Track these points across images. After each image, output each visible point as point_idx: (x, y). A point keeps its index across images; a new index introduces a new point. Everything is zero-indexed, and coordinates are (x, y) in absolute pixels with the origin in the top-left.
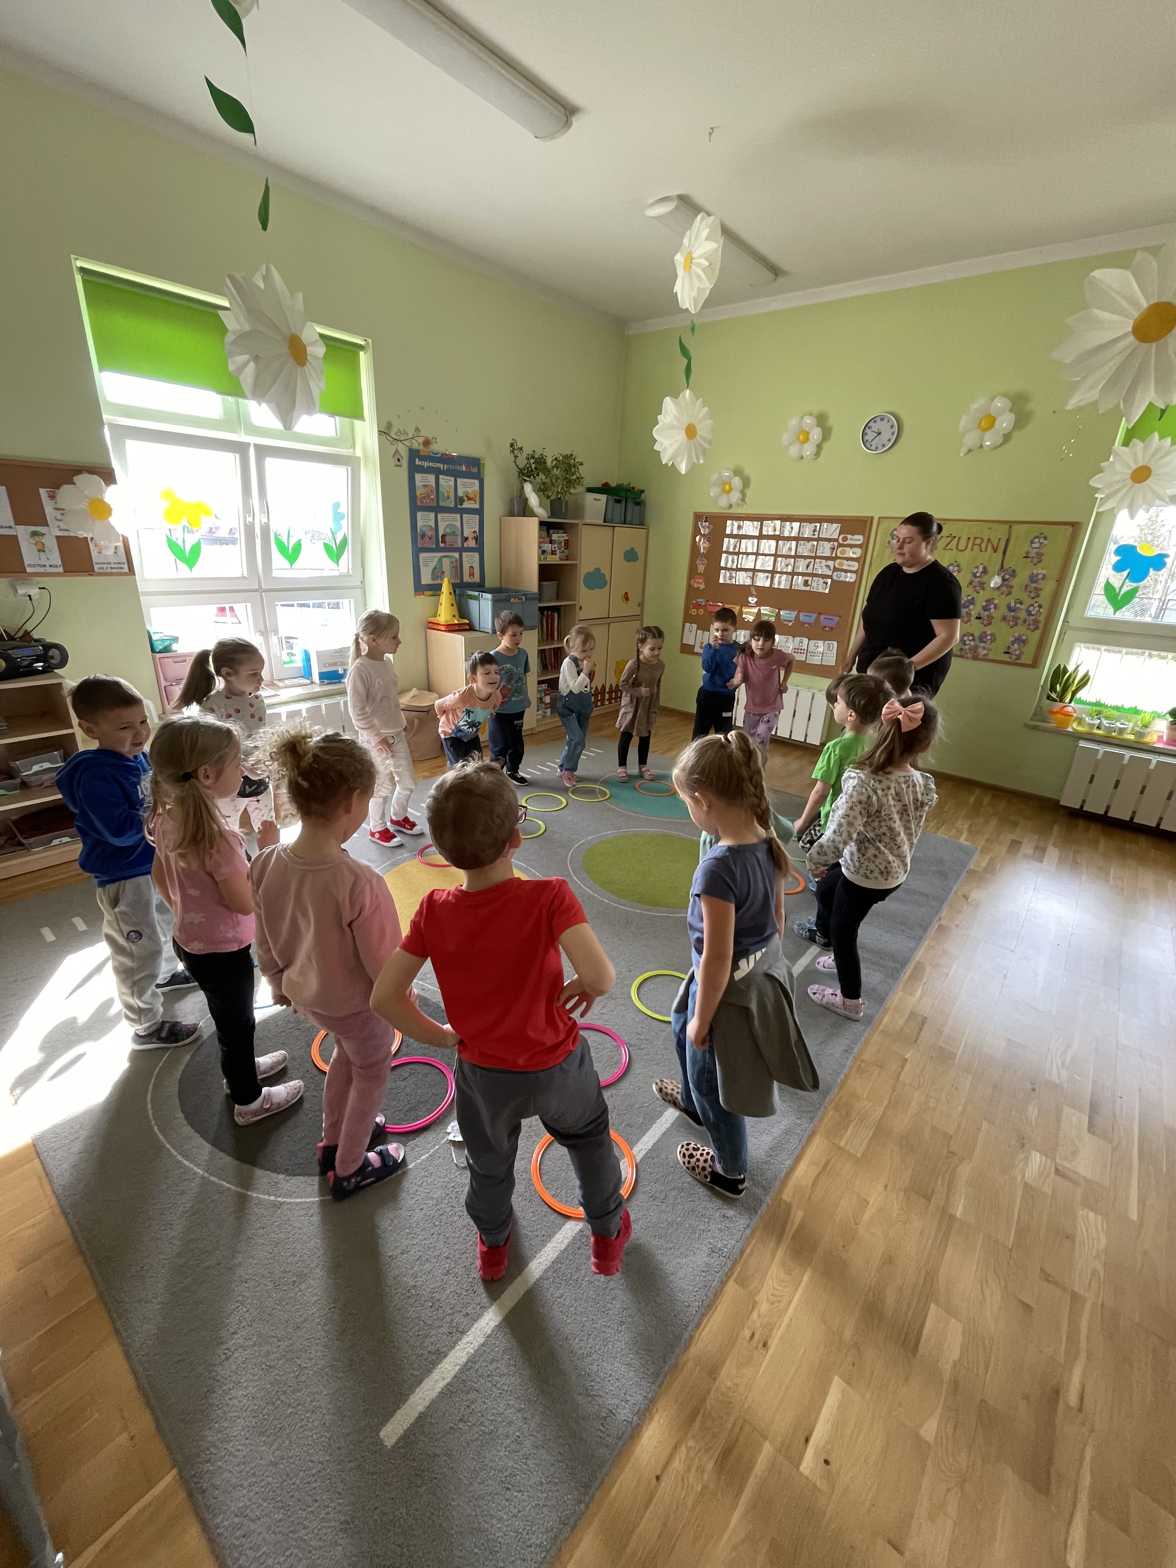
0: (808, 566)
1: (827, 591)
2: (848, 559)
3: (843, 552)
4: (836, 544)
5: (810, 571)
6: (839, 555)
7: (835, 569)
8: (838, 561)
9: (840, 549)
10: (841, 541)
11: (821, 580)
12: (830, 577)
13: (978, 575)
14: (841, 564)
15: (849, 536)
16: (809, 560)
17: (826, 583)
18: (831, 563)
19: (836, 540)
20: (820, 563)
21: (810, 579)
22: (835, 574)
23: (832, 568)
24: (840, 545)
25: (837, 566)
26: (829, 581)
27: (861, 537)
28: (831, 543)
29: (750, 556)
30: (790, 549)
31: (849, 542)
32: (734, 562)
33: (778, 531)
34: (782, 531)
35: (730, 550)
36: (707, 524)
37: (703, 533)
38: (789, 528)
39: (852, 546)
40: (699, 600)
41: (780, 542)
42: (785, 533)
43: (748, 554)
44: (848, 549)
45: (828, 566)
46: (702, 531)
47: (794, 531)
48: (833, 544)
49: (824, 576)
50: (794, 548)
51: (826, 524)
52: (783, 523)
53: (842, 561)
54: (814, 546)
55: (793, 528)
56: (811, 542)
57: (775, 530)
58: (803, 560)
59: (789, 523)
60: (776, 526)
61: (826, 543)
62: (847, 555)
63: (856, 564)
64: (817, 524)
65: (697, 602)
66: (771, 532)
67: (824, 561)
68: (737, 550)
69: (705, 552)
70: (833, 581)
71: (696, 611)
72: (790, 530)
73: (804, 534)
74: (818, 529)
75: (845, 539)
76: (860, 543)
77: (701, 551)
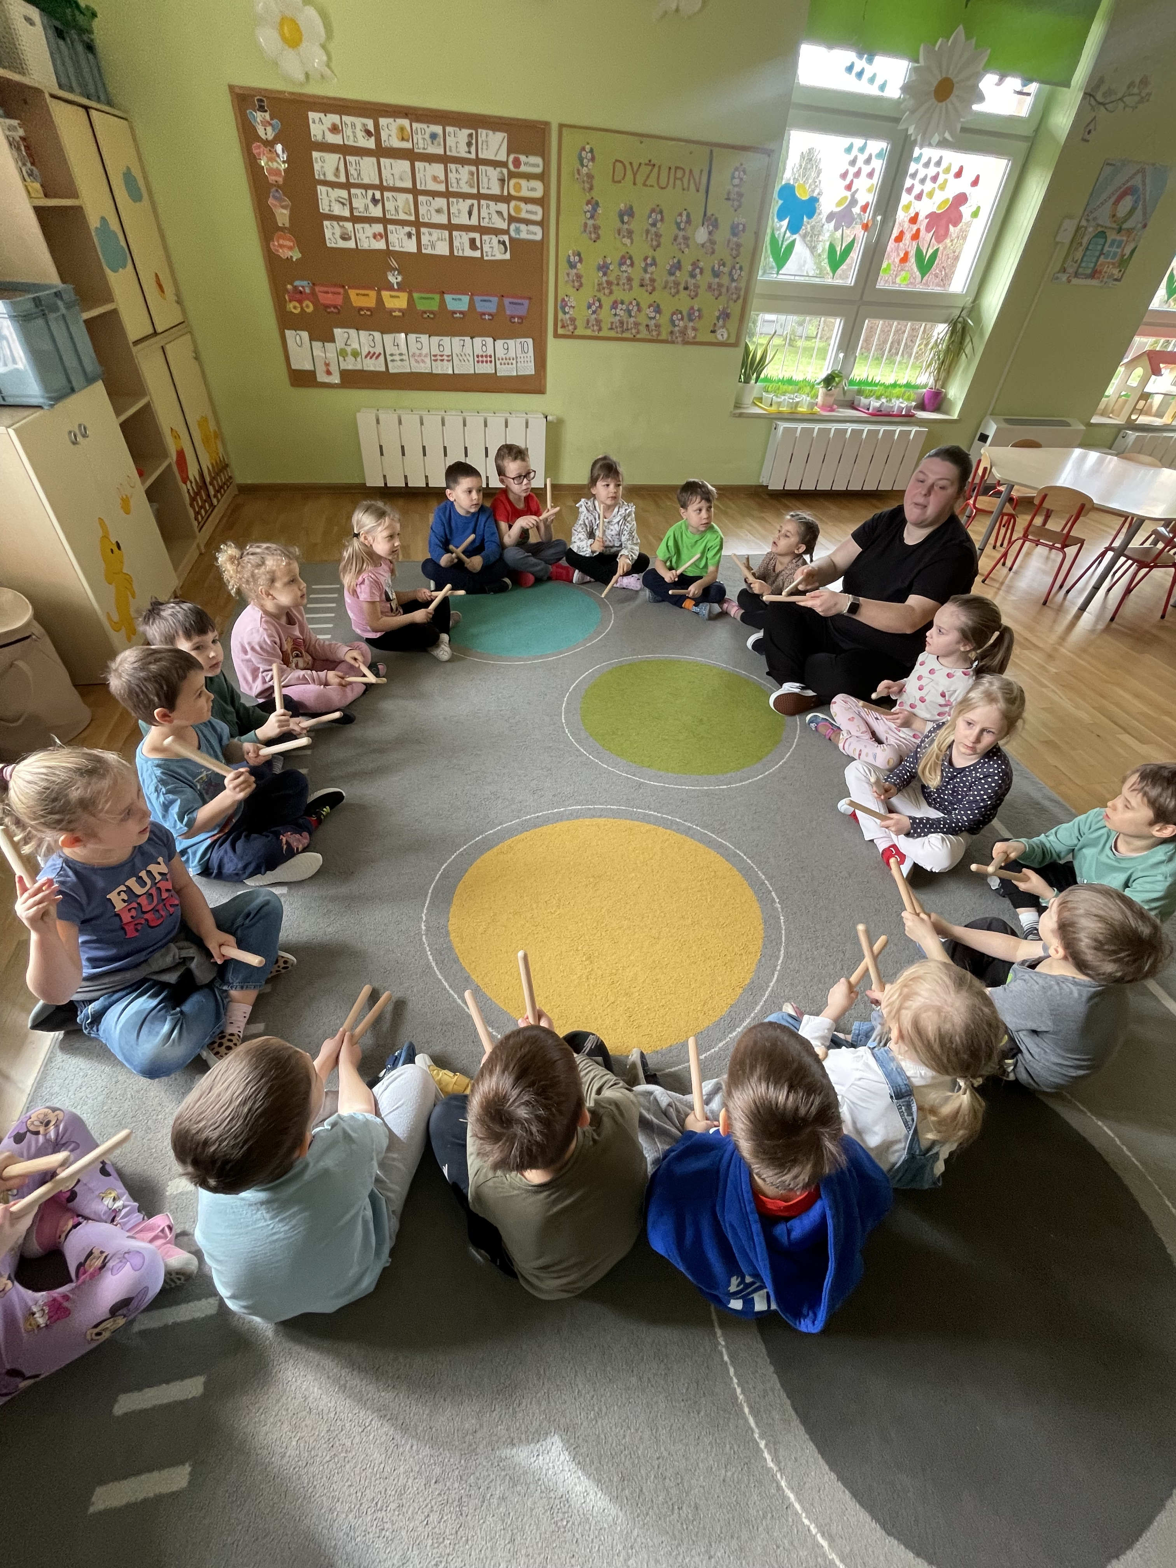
0: (470, 213)
1: (507, 257)
2: (527, 200)
3: (518, 187)
4: (505, 171)
5: (474, 221)
6: (513, 192)
7: (512, 219)
8: (512, 203)
9: (513, 182)
10: (511, 167)
11: (495, 240)
12: (506, 232)
13: (682, 226)
14: (518, 210)
15: (523, 158)
16: (469, 202)
17: (504, 243)
18: (503, 207)
19: (504, 164)
20: (488, 206)
21: (476, 236)
22: (513, 227)
23: (506, 216)
24: (511, 175)
25: (513, 213)
26: (506, 238)
27: (538, 160)
28: (498, 169)
29: (370, 193)
30: (435, 179)
31: (523, 169)
32: (343, 204)
33: (408, 141)
34: (415, 141)
35: (331, 177)
36: (267, 116)
37: (263, 137)
38: (427, 136)
39: (529, 177)
40: (297, 283)
41: (417, 164)
42: (421, 145)
43: (366, 187)
44: (523, 182)
45: (499, 213)
46: (261, 132)
47: (435, 142)
48: (502, 173)
49: (496, 232)
50: (442, 177)
51: (484, 132)
52: (415, 125)
53: (518, 203)
54: (472, 174)
55: (434, 136)
56: (466, 167)
57: (403, 139)
58: (461, 200)
59: (424, 126)
60: (402, 129)
61: (490, 169)
62: (525, 193)
63: (538, 209)
64: (470, 131)
65: (296, 288)
66: (396, 143)
67: (492, 204)
68: (343, 179)
69: (281, 181)
70: (511, 238)
71: (297, 305)
72: (429, 141)
73: (454, 149)
74: (474, 141)
75: (517, 163)
76: (539, 170)
77: (272, 179)
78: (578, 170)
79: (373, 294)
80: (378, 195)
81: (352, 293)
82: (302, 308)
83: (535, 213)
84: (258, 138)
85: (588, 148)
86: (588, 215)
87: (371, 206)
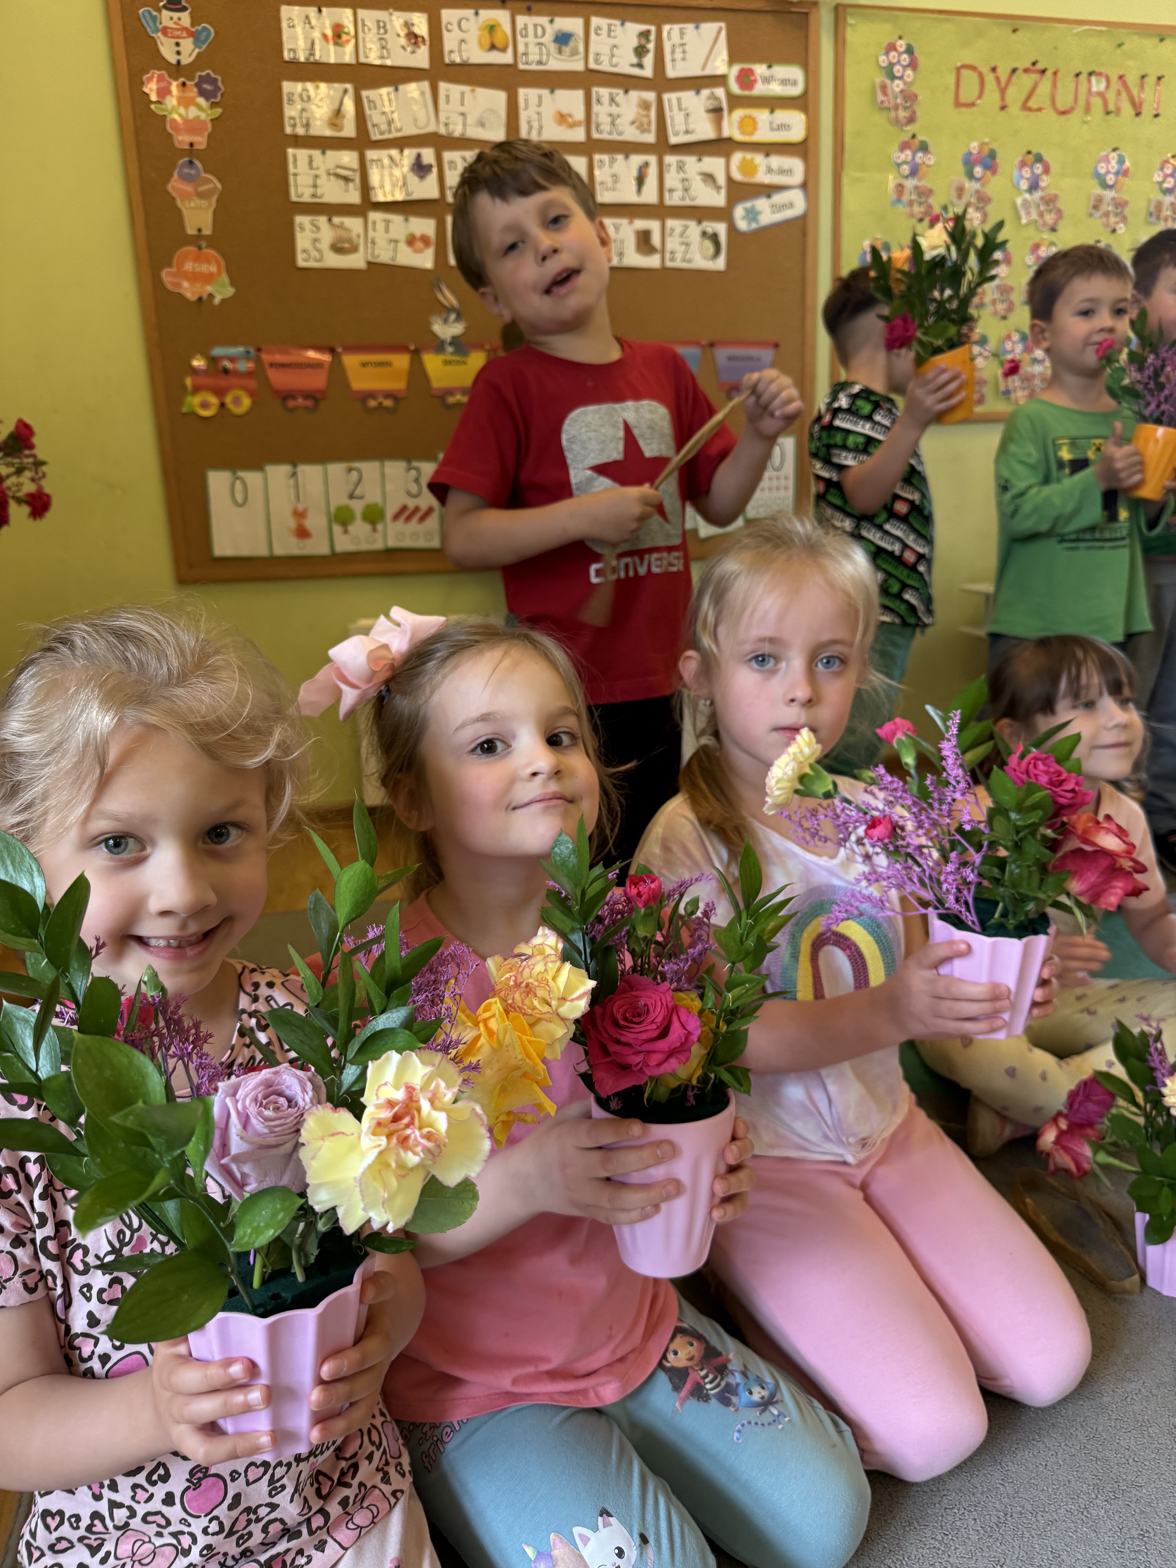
0: (640, 180)
1: (720, 264)
2: (769, 149)
3: (750, 124)
4: (722, 95)
5: (650, 195)
6: (739, 135)
7: (735, 188)
8: (737, 157)
9: (739, 114)
10: (735, 89)
11: (694, 229)
13: (1110, 179)
14: (748, 168)
15: (760, 69)
16: (637, 160)
17: (714, 238)
18: (715, 164)
19: (719, 83)
20: (681, 167)
21: (654, 226)
22: (736, 202)
23: (722, 180)
24: (735, 102)
25: (737, 176)
26: (721, 229)
27: (795, 73)
28: (705, 92)
29: (409, 154)
30: (562, 118)
31: (759, 89)
32: (346, 179)
33: (504, 50)
34: (521, 49)
35: (321, 129)
36: (185, 18)
37: (172, 59)
38: (548, 38)
39: (773, 103)
40: (218, 351)
41: (522, 92)
42: (534, 57)
43: (401, 143)
44: (762, 116)
45: (709, 177)
46: (167, 51)
47: (567, 50)
48: (713, 97)
49: (699, 213)
50: (579, 114)
51: (676, 27)
52: (521, 20)
53: (749, 156)
54: (646, 106)
55: (563, 39)
56: (634, 95)
57: (493, 47)
58: (620, 157)
59: (544, 20)
60: (492, 28)
61: (688, 97)
62: (763, 135)
63: (796, 165)
64: (643, 27)
65: (213, 361)
66: (477, 55)
67: (690, 161)
68: (349, 130)
69: (201, 141)
70: (732, 229)
71: (214, 400)
72: (553, 47)
73: (605, 59)
74: (651, 46)
75: (746, 79)
76: (796, 90)
77: (182, 140)
78: (884, 88)
79: (401, 361)
80: (428, 155)
81: (351, 361)
82: (222, 405)
83: (789, 172)
84: (160, 62)
85: (901, 45)
86: (906, 169)
87: (413, 179)
